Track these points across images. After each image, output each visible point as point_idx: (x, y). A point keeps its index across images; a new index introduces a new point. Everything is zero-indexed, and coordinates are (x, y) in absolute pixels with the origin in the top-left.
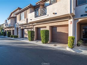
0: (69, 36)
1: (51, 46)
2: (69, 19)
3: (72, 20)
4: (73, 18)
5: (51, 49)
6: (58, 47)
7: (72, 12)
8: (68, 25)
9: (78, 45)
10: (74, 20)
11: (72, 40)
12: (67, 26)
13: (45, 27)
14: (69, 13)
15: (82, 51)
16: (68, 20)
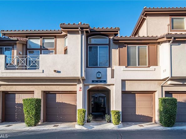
0: (77, 109)
1: (50, 127)
2: (78, 84)
3: (81, 85)
4: (83, 83)
5: (53, 131)
6: (62, 128)
7: (83, 76)
8: (76, 91)
9: (88, 121)
10: (85, 85)
11: (83, 114)
12: (75, 93)
13: (32, 92)
14: (79, 76)
15: (94, 127)
16: (76, 85)
